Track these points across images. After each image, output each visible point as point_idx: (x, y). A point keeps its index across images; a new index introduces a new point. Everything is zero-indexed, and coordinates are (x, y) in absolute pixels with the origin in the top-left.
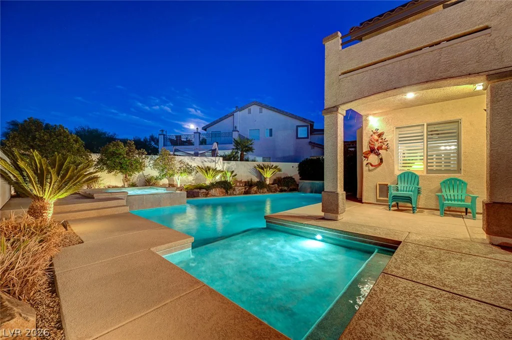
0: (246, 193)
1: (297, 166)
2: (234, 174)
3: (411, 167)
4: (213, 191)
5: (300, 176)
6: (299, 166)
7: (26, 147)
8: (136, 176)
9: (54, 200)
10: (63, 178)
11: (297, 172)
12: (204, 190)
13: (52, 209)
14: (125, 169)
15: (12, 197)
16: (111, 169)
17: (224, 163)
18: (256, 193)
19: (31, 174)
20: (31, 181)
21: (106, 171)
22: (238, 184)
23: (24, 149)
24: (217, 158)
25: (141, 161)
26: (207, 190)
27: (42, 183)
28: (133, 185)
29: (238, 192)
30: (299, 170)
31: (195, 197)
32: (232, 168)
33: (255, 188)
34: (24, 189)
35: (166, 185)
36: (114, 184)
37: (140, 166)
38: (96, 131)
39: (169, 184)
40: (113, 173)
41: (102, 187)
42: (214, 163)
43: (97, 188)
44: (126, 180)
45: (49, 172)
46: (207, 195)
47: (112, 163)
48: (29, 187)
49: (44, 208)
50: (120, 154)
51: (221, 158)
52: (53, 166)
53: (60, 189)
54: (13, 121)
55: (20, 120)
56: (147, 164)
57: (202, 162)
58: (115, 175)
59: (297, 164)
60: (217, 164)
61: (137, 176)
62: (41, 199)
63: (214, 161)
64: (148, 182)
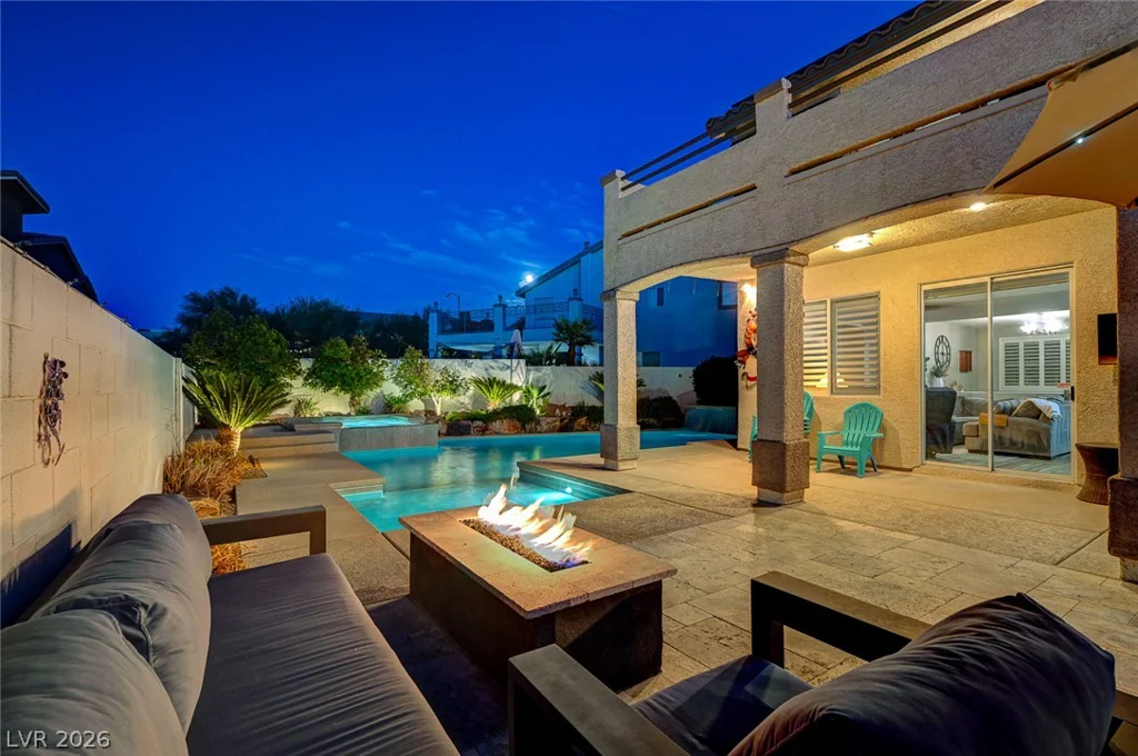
0: (564, 429)
1: (691, 374)
2: (545, 392)
3: (819, 380)
4: (496, 425)
5: (698, 396)
6: (696, 374)
7: (212, 353)
8: (369, 397)
9: (241, 429)
10: (249, 401)
11: (692, 387)
12: (480, 423)
13: (239, 440)
14: (349, 385)
15: (196, 427)
16: (328, 385)
17: (528, 370)
18: (584, 429)
19: (217, 398)
20: (217, 406)
21: (321, 389)
22: (558, 411)
23: (209, 357)
24: (515, 361)
25: (375, 370)
26: (485, 422)
27: (228, 408)
28: (364, 412)
29: (545, 428)
30: (695, 382)
31: (461, 434)
32: (545, 380)
33: (583, 421)
34: (210, 414)
35: (420, 412)
36: (335, 409)
37: (375, 380)
38: (326, 303)
39: (426, 411)
40: (333, 391)
41: (316, 415)
42: (509, 371)
43: (308, 415)
44: (353, 403)
45: (235, 397)
46: (484, 431)
47: (329, 375)
48: (216, 413)
49: (230, 438)
50: (342, 360)
51: (523, 362)
52: (239, 390)
53: (246, 415)
54: (193, 294)
55: (203, 292)
56: (386, 374)
57: (486, 370)
58: (336, 394)
59: (689, 371)
60: (514, 374)
61: (372, 396)
62: (227, 427)
63: (508, 367)
64: (389, 407)
